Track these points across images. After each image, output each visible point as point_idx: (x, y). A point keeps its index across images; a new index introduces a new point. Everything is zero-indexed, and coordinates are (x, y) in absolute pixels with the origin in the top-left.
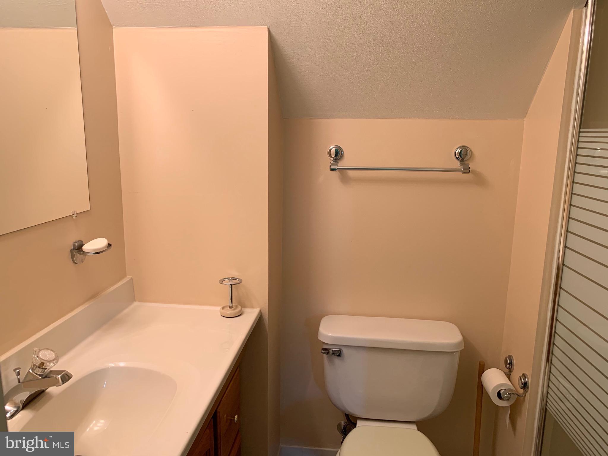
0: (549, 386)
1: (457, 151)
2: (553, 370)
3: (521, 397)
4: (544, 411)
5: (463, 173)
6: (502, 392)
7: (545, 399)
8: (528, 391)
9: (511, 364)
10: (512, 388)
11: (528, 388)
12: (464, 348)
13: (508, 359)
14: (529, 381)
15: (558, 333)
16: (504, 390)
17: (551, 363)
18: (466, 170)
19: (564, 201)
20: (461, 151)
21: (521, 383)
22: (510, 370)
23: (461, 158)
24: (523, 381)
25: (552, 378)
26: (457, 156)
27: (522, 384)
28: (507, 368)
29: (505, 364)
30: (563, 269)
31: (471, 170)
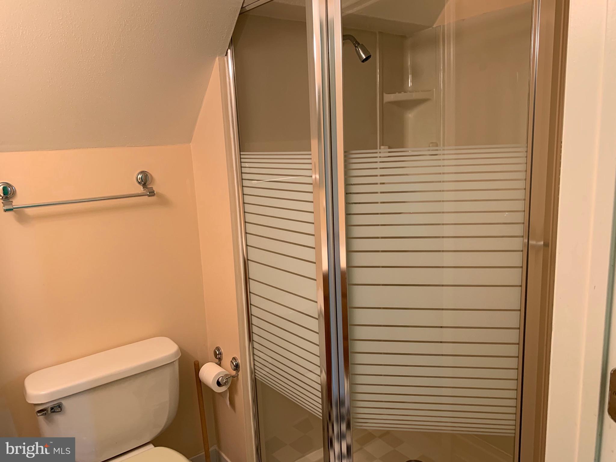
0: (254, 360)
1: (139, 177)
2: (256, 345)
3: (235, 377)
4: (255, 381)
5: (149, 196)
6: (220, 380)
7: (253, 372)
8: (239, 370)
9: (220, 354)
10: (227, 373)
11: (239, 367)
12: (182, 354)
13: (216, 351)
14: (239, 361)
15: (254, 314)
16: (221, 378)
17: (253, 340)
18: (152, 193)
19: (239, 210)
20: (142, 176)
21: (233, 366)
22: (220, 359)
23: (143, 183)
24: (234, 363)
25: (256, 352)
26: (139, 181)
27: (235, 366)
28: (217, 359)
29: (215, 356)
30: (249, 263)
31: (156, 193)
